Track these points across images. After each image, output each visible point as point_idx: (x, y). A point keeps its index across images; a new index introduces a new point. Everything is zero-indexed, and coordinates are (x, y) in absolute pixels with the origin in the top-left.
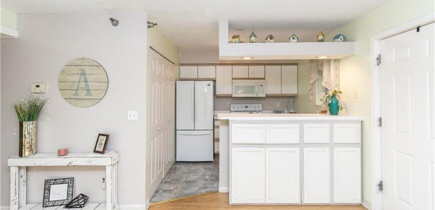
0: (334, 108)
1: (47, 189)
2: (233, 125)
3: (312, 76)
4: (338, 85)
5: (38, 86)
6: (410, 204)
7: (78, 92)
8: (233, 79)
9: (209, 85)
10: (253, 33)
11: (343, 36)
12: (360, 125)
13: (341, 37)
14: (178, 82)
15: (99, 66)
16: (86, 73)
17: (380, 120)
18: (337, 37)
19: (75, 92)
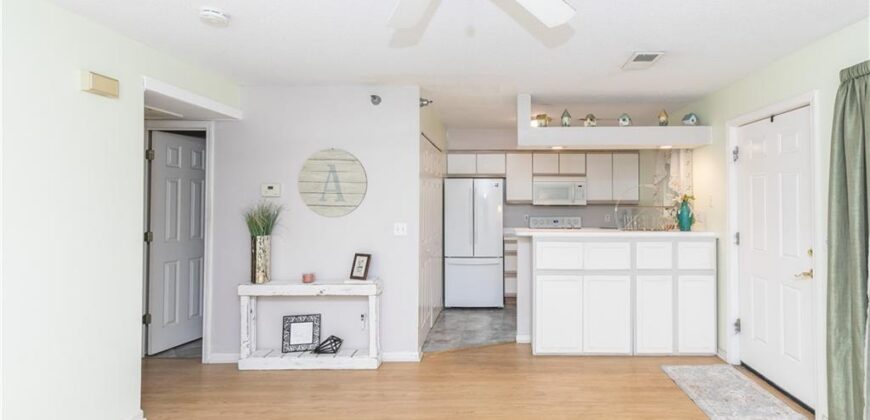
0: (685, 221)
1: (286, 329)
2: (538, 243)
3: (658, 172)
4: (690, 187)
5: (271, 188)
6: (765, 342)
7: (326, 196)
8: (534, 175)
9: (497, 186)
10: (566, 111)
11: (696, 117)
12: (714, 243)
13: (693, 117)
14: (447, 181)
15: (355, 160)
16: (337, 170)
17: (738, 236)
18: (687, 117)
19: (321, 196)
